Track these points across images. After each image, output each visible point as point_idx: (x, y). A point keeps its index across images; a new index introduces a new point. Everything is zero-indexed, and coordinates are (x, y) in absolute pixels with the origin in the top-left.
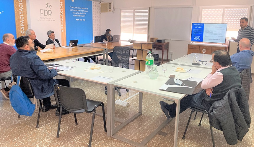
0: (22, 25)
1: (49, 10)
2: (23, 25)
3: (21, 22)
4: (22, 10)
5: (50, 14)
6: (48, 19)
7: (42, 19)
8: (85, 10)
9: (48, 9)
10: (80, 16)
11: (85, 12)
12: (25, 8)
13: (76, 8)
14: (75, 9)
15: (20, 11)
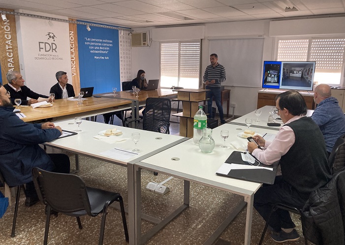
0: (10, 65)
1: (52, 44)
2: (12, 66)
3: (9, 60)
4: (10, 43)
5: (55, 49)
6: (51, 57)
7: (43, 57)
8: (108, 43)
9: (51, 41)
10: (101, 52)
11: (108, 47)
12: (14, 39)
13: (94, 40)
14: (93, 42)
15: (7, 44)
